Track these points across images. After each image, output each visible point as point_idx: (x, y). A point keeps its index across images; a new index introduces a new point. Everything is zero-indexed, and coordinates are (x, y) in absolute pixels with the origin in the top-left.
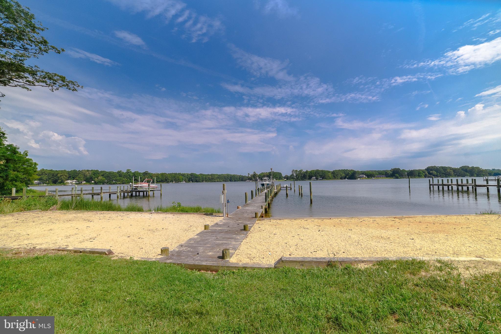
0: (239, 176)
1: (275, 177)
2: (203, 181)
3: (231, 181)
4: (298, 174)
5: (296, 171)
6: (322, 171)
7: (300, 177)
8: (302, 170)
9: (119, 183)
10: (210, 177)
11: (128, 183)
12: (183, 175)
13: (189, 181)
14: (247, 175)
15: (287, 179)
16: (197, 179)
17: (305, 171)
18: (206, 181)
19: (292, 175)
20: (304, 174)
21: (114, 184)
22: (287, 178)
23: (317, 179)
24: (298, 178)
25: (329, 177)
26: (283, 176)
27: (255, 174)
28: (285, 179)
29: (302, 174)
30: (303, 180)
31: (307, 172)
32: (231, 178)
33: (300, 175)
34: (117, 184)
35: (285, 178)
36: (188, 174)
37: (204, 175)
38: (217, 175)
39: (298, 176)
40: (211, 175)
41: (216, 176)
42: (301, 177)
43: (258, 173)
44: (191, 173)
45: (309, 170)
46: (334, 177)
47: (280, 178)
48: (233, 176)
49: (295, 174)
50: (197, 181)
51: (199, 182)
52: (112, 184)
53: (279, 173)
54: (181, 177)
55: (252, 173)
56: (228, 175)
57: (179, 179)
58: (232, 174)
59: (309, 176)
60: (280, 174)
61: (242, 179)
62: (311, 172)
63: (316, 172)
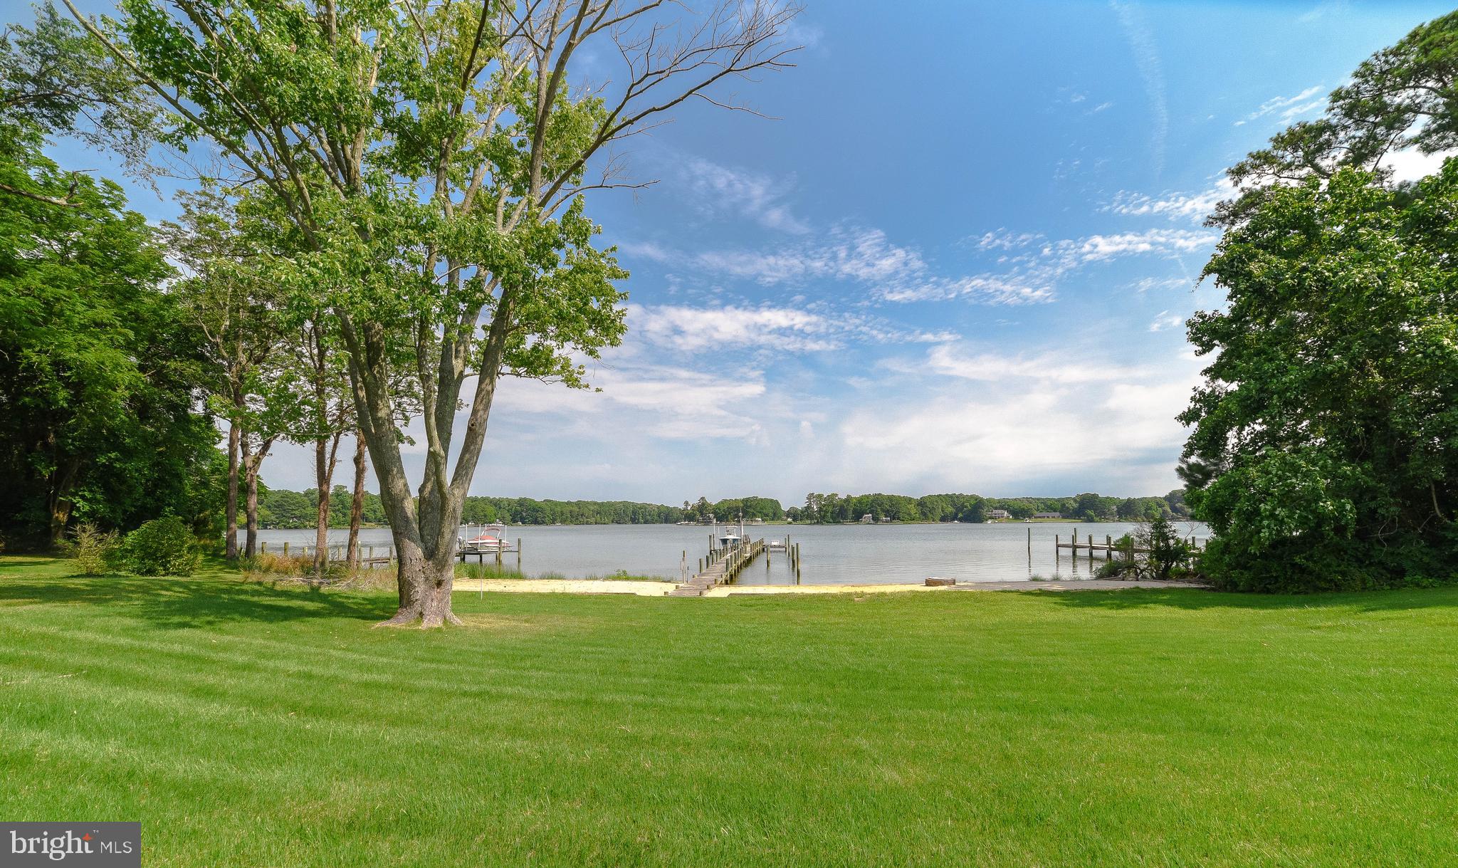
0: (658, 507)
1: (761, 513)
2: (553, 522)
3: (634, 521)
4: (824, 505)
5: (820, 496)
6: (891, 498)
7: (829, 514)
8: (836, 495)
9: (312, 524)
10: (576, 509)
11: (339, 524)
12: (497, 503)
13: (514, 521)
14: (682, 507)
15: (795, 519)
16: (539, 515)
17: (844, 497)
18: (563, 522)
19: (808, 508)
20: (842, 507)
21: (296, 528)
22: (795, 516)
23: (876, 520)
24: (825, 516)
25: (909, 514)
26: (785, 507)
27: (703, 504)
28: (790, 520)
29: (834, 506)
30: (839, 522)
31: (848, 499)
32: (634, 513)
33: (830, 509)
34: (305, 527)
35: (788, 514)
36: (509, 501)
37: (556, 504)
38: (595, 503)
40: (578, 504)
41: (592, 508)
42: (833, 513)
43: (713, 500)
44: (520, 499)
45: (856, 494)
46: (924, 514)
47: (775, 514)
48: (640, 508)
49: (817, 504)
50: (536, 522)
51: (543, 523)
52: (290, 528)
53: (772, 500)
54: (491, 510)
55: (694, 501)
56: (626, 504)
57: (485, 516)
58: (639, 500)
59: (855, 511)
60: (775, 504)
61: (666, 516)
62: (860, 500)
63: (873, 501)
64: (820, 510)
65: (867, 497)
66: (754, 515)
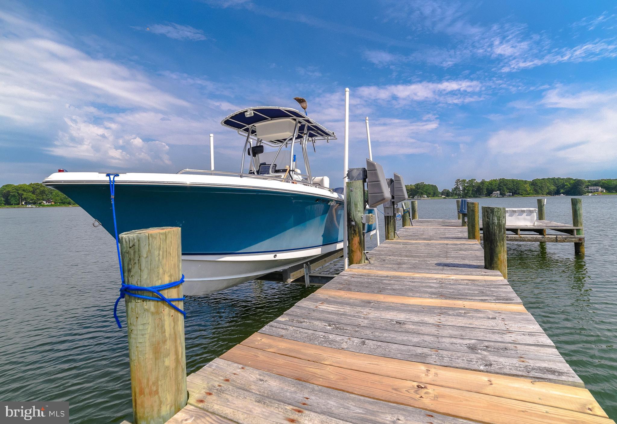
1: (426, 192)
4: (467, 186)
5: (464, 181)
6: (513, 181)
7: (471, 192)
8: (475, 180)
15: (448, 196)
17: (479, 181)
19: (457, 188)
20: (479, 187)
22: (447, 194)
23: (503, 195)
24: (467, 193)
25: (526, 191)
26: (440, 190)
28: (444, 196)
29: (473, 186)
30: (476, 197)
31: (483, 182)
33: (471, 188)
35: (443, 193)
39: (468, 190)
42: (473, 190)
45: (488, 179)
46: (536, 190)
47: (434, 193)
49: (462, 186)
53: (432, 185)
59: (487, 189)
60: (435, 188)
62: (491, 183)
63: (500, 183)
64: (464, 189)
65: (495, 180)
66: (422, 194)
